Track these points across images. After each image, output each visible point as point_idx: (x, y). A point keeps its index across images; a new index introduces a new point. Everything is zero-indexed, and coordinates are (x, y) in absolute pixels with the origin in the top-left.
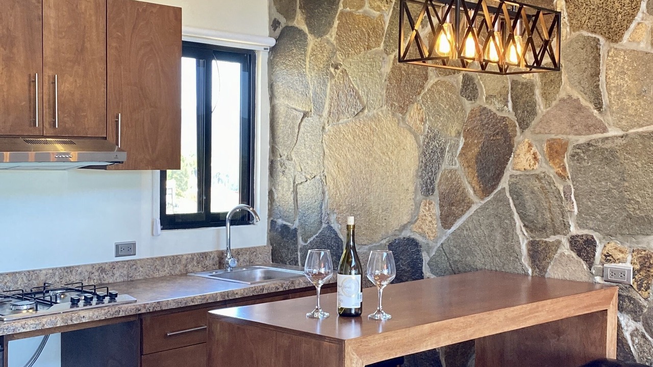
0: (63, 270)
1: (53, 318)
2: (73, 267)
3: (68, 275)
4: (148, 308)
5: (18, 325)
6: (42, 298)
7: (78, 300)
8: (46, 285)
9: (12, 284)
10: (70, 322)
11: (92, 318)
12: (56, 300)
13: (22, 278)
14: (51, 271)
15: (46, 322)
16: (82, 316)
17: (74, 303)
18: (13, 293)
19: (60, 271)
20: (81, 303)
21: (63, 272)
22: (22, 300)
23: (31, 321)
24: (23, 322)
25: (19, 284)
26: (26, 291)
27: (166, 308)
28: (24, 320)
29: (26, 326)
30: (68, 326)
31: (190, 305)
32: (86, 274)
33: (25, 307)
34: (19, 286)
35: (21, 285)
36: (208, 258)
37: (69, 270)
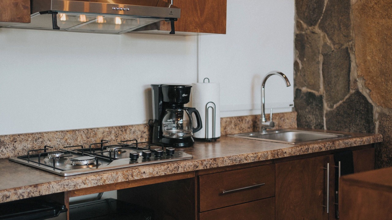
0: (118, 129)
1: (114, 174)
2: (127, 126)
3: (123, 134)
4: (205, 166)
5: (79, 180)
6: (100, 154)
7: (138, 156)
8: (103, 142)
9: (73, 141)
10: (131, 177)
11: (152, 174)
12: (115, 156)
13: (81, 135)
14: (107, 130)
15: (107, 178)
16: (143, 172)
17: (133, 158)
18: (73, 149)
19: (116, 130)
20: (140, 159)
21: (118, 130)
22: (82, 156)
23: (92, 177)
24: (84, 177)
25: (79, 141)
26: (85, 147)
27: (222, 166)
28: (85, 175)
29: (87, 181)
30: (128, 182)
31: (244, 162)
32: (139, 133)
33: (85, 162)
34: (78, 143)
35: (81, 141)
36: (244, 121)
37: (124, 129)
